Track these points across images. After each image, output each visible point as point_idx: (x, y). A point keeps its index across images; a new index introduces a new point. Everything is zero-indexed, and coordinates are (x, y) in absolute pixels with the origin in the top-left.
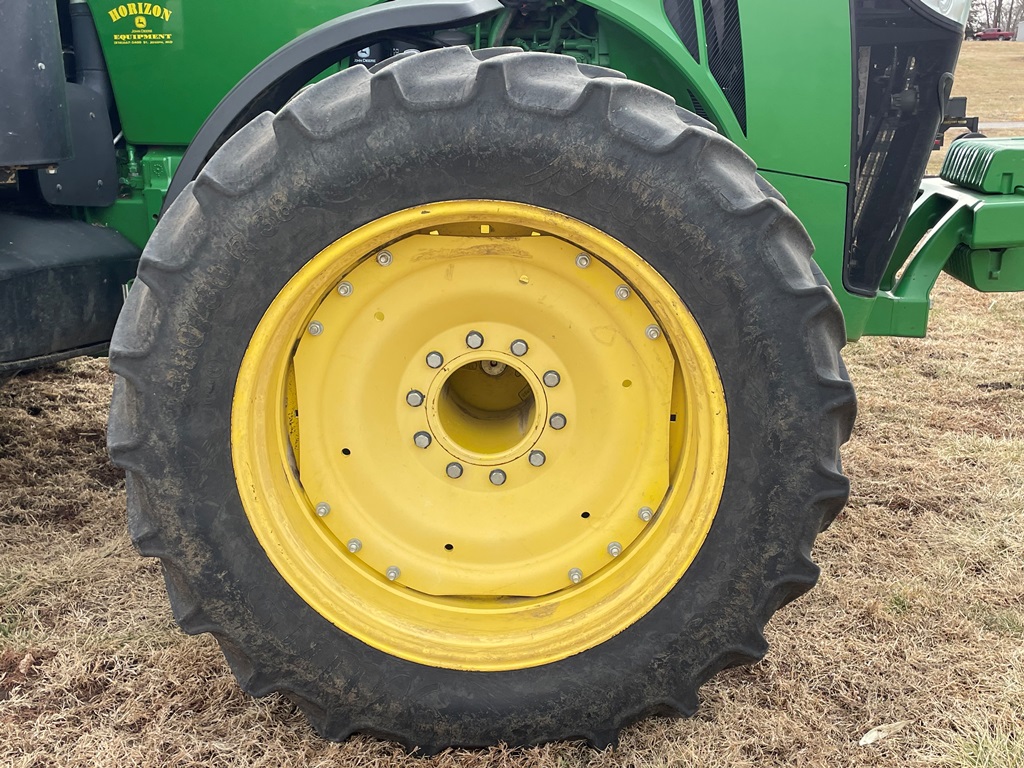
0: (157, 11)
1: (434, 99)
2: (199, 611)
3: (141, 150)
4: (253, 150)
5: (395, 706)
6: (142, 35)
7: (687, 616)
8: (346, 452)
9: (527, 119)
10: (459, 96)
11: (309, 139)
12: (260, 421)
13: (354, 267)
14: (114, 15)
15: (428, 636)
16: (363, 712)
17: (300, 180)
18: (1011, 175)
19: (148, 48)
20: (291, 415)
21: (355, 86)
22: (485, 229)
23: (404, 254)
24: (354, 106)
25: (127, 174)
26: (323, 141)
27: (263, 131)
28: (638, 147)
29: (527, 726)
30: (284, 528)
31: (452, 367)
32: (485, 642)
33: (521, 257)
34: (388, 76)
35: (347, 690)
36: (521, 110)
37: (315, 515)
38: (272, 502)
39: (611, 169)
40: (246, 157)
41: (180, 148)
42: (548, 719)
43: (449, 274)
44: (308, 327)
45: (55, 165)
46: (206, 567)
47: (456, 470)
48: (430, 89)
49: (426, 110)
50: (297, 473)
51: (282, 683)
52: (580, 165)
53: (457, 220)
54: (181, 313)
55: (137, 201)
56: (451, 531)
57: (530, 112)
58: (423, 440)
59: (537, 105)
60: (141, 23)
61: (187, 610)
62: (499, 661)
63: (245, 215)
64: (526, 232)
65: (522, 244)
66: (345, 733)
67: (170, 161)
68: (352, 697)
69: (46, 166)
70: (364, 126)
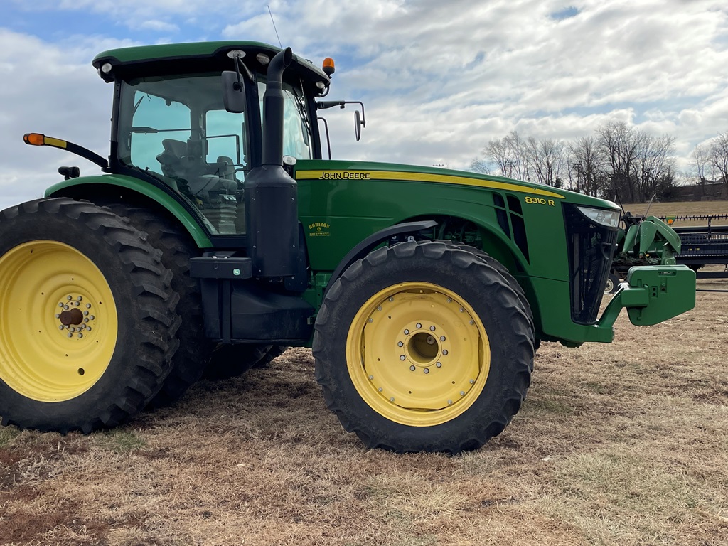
0: (325, 225)
1: (404, 255)
2: (334, 403)
3: (315, 272)
4: (356, 269)
5: (390, 436)
6: (319, 233)
7: (481, 410)
8: (379, 360)
9: (429, 260)
10: (411, 254)
11: (371, 266)
12: (354, 346)
13: (382, 302)
14: (310, 227)
15: (401, 416)
16: (381, 439)
17: (368, 277)
18: (640, 280)
19: (321, 237)
20: (363, 348)
21: (383, 252)
22: (421, 291)
23: (397, 298)
24: (383, 257)
25: (310, 281)
26: (375, 266)
27: (359, 264)
28: (460, 268)
29: (431, 445)
30: (360, 380)
31: (412, 334)
32: (419, 419)
33: (432, 300)
34: (392, 249)
35: (376, 430)
36: (427, 258)
37: (369, 379)
38: (356, 371)
39: (452, 273)
40: (354, 271)
41: (331, 271)
42: (437, 443)
43: (410, 304)
44: (369, 320)
45: (293, 276)
46: (337, 389)
47: (413, 369)
48: (403, 253)
49: (401, 258)
50: (364, 366)
51: (357, 428)
52: (443, 272)
53: (410, 288)
54: (335, 313)
55: (313, 290)
56: (411, 388)
57: (429, 258)
58: (403, 358)
59: (431, 256)
60: (319, 229)
61: (331, 403)
62: (423, 424)
63: (353, 286)
64: (434, 292)
65: (432, 295)
66: (376, 445)
67: (325, 275)
68: (378, 433)
69: (292, 276)
70: (385, 262)
